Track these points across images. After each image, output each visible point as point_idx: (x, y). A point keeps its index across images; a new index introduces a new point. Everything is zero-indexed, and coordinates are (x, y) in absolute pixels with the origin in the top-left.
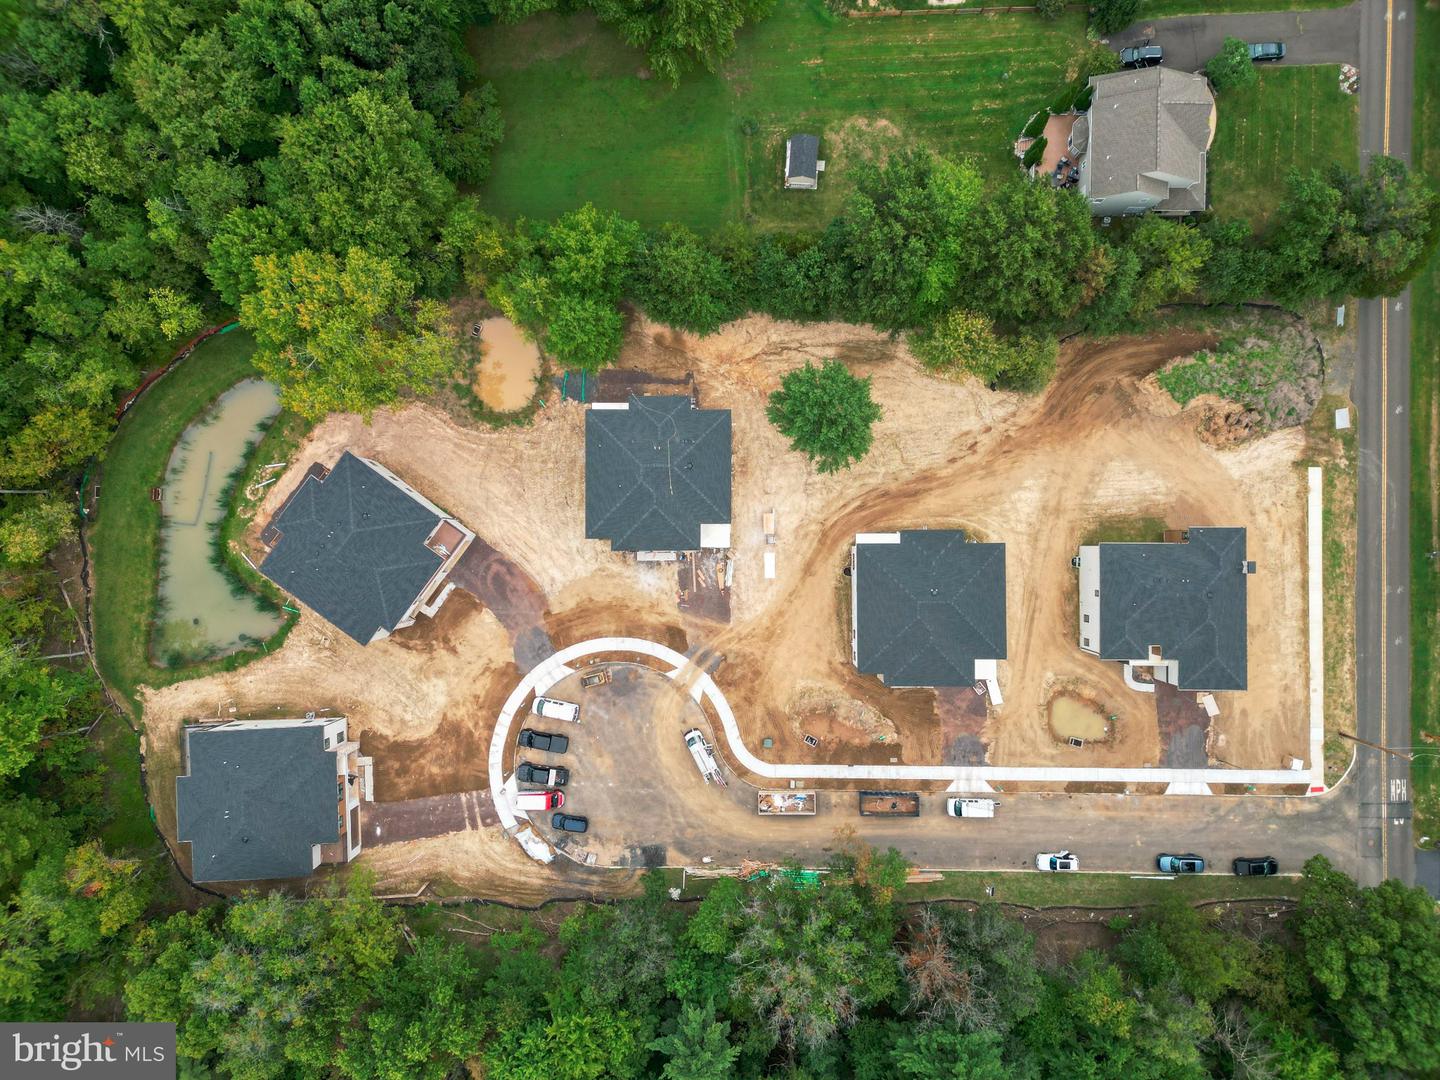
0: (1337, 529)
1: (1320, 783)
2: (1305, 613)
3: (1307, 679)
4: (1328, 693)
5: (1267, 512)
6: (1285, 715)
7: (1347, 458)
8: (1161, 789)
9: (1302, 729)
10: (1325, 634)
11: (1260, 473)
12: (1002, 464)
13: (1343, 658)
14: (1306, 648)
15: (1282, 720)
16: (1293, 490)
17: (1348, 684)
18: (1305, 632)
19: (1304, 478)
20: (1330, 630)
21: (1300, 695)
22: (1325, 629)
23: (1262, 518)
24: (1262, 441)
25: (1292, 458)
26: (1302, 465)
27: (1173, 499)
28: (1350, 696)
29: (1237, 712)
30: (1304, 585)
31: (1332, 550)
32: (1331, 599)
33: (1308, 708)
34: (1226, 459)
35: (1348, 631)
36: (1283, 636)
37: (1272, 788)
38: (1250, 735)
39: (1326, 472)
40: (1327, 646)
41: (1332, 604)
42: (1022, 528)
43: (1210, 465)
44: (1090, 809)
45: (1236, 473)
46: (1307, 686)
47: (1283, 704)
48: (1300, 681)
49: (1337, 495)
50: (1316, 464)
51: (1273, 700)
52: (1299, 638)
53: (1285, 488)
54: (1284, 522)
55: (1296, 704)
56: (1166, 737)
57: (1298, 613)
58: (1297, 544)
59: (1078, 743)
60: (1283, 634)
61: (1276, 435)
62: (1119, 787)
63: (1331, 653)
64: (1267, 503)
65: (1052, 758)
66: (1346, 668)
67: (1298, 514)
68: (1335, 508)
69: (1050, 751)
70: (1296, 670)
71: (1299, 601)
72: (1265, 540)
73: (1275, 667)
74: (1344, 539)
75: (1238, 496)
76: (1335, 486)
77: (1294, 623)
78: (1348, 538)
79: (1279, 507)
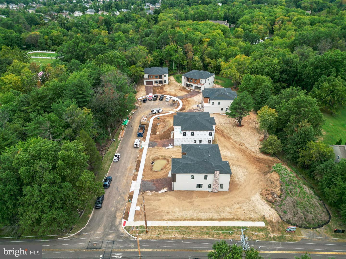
1: (127, 224)
3: (172, 220)
4: (166, 228)
5: (240, 208)
6: (158, 212)
7: (274, 237)
8: (135, 179)
9: (151, 218)
10: (191, 227)
11: (255, 206)
12: (237, 150)
13: (181, 234)
14: (185, 220)
15: (156, 211)
16: (252, 216)
17: (169, 236)
18: (192, 219)
19: (258, 220)
20: (193, 229)
21: (165, 217)
22: (194, 227)
23: (237, 206)
24: (269, 207)
25: (266, 216)
26: (263, 219)
27: (237, 182)
28: (164, 237)
29: (160, 198)
30: (212, 220)
32: (207, 229)
33: (160, 220)
34: (257, 197)
35: (194, 237)
36: (190, 212)
37: (129, 209)
38: (150, 202)
39: (265, 229)
40: (186, 228)
41: (205, 230)
43: (253, 192)
44: (132, 165)
45: (253, 199)
46: (169, 220)
47: (162, 211)
48: (171, 218)
49: (255, 233)
50: (266, 224)
51: (164, 208)
52: (189, 217)
53: (252, 214)
54: (238, 213)
55: (162, 216)
56: (152, 181)
57: (200, 217)
58: (229, 217)
59: (152, 163)
60: (191, 212)
62: (137, 170)
63: (183, 229)
64: (244, 208)
65: (149, 158)
66: (177, 235)
67: (242, 218)
68: (250, 232)
69: (151, 157)
70: (176, 216)
71: (205, 217)
72: (228, 207)
73: (177, 209)
74: (235, 235)
75: (244, 199)
76: (259, 232)
77: (195, 216)
79: (243, 212)
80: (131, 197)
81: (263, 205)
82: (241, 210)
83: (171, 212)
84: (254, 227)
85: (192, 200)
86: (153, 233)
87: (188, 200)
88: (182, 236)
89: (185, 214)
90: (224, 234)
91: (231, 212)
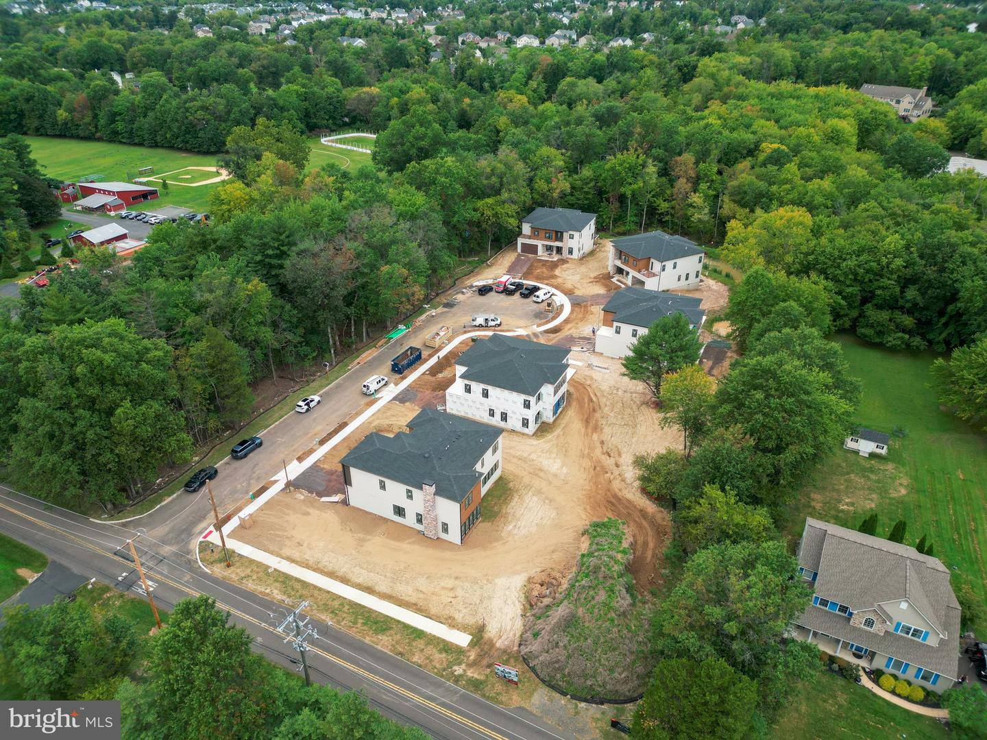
0: (398, 637)
1: (212, 537)
2: (345, 580)
3: (293, 561)
4: (268, 571)
5: (452, 589)
6: (282, 536)
7: (461, 676)
8: (300, 459)
9: (260, 542)
10: (315, 587)
11: (490, 598)
12: (587, 463)
13: (285, 593)
14: (316, 570)
15: (280, 533)
16: (459, 616)
17: (261, 588)
18: (331, 575)
19: (464, 628)
20: (316, 592)
21: (286, 551)
22: (320, 589)
23: (449, 583)
24: (519, 612)
25: (489, 628)
26: (478, 633)
27: (504, 534)
28: (250, 586)
29: (311, 511)
30: (369, 590)
31: (383, 624)
32: (342, 604)
33: (272, 552)
34: (518, 581)
37: (239, 509)
38: (287, 511)
39: (459, 651)
40: (305, 584)
41: (336, 603)
42: (533, 456)
43: (519, 567)
44: (322, 429)
45: (501, 582)
46: (288, 558)
47: (290, 538)
48: (296, 555)
49: (430, 650)
50: (472, 644)
51: (300, 533)
52: (330, 568)
53: (464, 611)
54: (435, 598)
55: (282, 546)
57: (350, 576)
58: (407, 599)
60: (342, 560)
61: (519, 625)
62: (322, 442)
63: (297, 586)
64: (460, 592)
65: (370, 423)
66: (276, 592)
67: (433, 611)
68: (420, 643)
69: (375, 423)
70: (306, 557)
71: (360, 580)
72: (429, 577)
73: (322, 544)
74: (385, 638)
75: (478, 575)
76: (440, 651)
77: (344, 570)
78: (383, 643)
79: (450, 600)
80: (263, 490)
81: (509, 602)
82: (451, 594)
83: (305, 545)
84: (439, 638)
85: (368, 537)
86: (238, 571)
87: (361, 535)
88: (284, 597)
89: (329, 561)
90: (365, 628)
91: (424, 590)
